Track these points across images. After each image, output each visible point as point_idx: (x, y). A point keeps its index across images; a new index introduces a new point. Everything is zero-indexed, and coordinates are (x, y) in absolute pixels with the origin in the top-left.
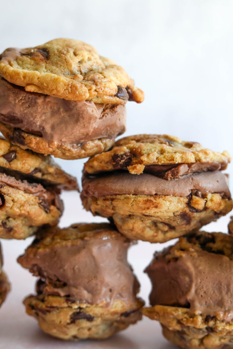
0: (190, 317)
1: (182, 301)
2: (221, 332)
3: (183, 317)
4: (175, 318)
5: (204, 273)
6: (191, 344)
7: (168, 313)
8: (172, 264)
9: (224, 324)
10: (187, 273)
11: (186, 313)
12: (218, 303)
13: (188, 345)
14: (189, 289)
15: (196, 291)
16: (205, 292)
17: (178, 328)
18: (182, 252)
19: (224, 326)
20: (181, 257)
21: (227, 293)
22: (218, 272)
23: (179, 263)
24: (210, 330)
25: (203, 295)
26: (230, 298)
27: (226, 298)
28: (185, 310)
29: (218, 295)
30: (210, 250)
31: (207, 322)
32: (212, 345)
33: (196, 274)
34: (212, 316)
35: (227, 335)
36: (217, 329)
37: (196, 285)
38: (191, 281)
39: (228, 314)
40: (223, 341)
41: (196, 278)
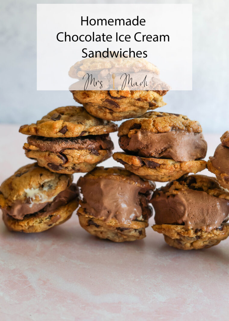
0: (186, 231)
1: (180, 222)
2: (205, 238)
3: (181, 231)
4: (176, 232)
5: (192, 204)
6: (185, 247)
7: (171, 229)
8: (171, 199)
9: (207, 234)
10: (181, 204)
11: (183, 228)
12: (202, 221)
13: (183, 247)
14: (183, 214)
15: (188, 215)
16: (194, 215)
17: (178, 237)
18: (177, 191)
19: (207, 235)
20: (177, 194)
21: (207, 215)
22: (201, 203)
23: (176, 198)
24: (198, 237)
25: (193, 217)
26: (209, 218)
27: (207, 218)
28: (182, 226)
29: (202, 217)
30: (194, 188)
31: (196, 233)
32: (198, 246)
33: (188, 205)
34: (199, 229)
35: (208, 240)
36: (202, 237)
37: (188, 212)
38: (185, 209)
39: (209, 227)
40: (205, 243)
41: (188, 207)
